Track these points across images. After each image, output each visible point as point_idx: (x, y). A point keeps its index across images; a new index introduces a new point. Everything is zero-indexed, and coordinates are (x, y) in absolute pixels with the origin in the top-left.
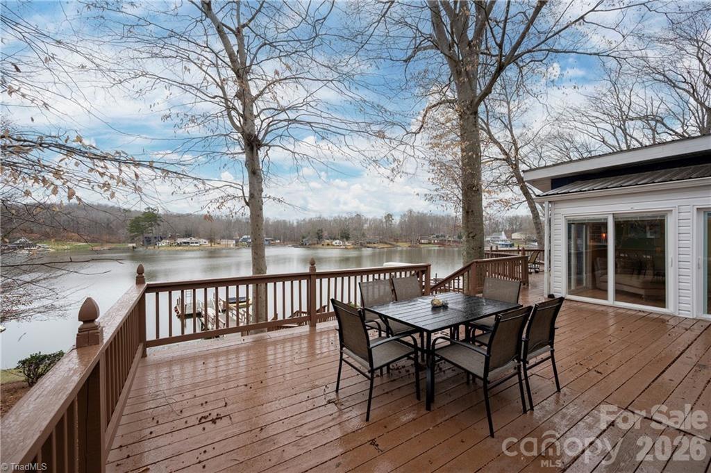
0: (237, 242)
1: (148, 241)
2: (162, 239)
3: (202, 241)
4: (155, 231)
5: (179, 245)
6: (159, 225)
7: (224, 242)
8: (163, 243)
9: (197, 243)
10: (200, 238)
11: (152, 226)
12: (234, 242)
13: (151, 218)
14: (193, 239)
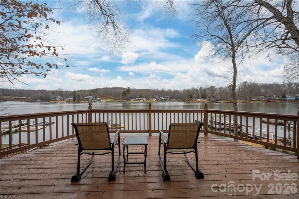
0: (156, 99)
1: (128, 99)
2: (133, 98)
3: (144, 99)
4: (129, 95)
5: (137, 100)
6: (130, 93)
7: (151, 99)
8: (132, 100)
9: (142, 100)
10: (143, 98)
11: (128, 94)
12: (155, 99)
13: (128, 90)
14: (141, 98)
